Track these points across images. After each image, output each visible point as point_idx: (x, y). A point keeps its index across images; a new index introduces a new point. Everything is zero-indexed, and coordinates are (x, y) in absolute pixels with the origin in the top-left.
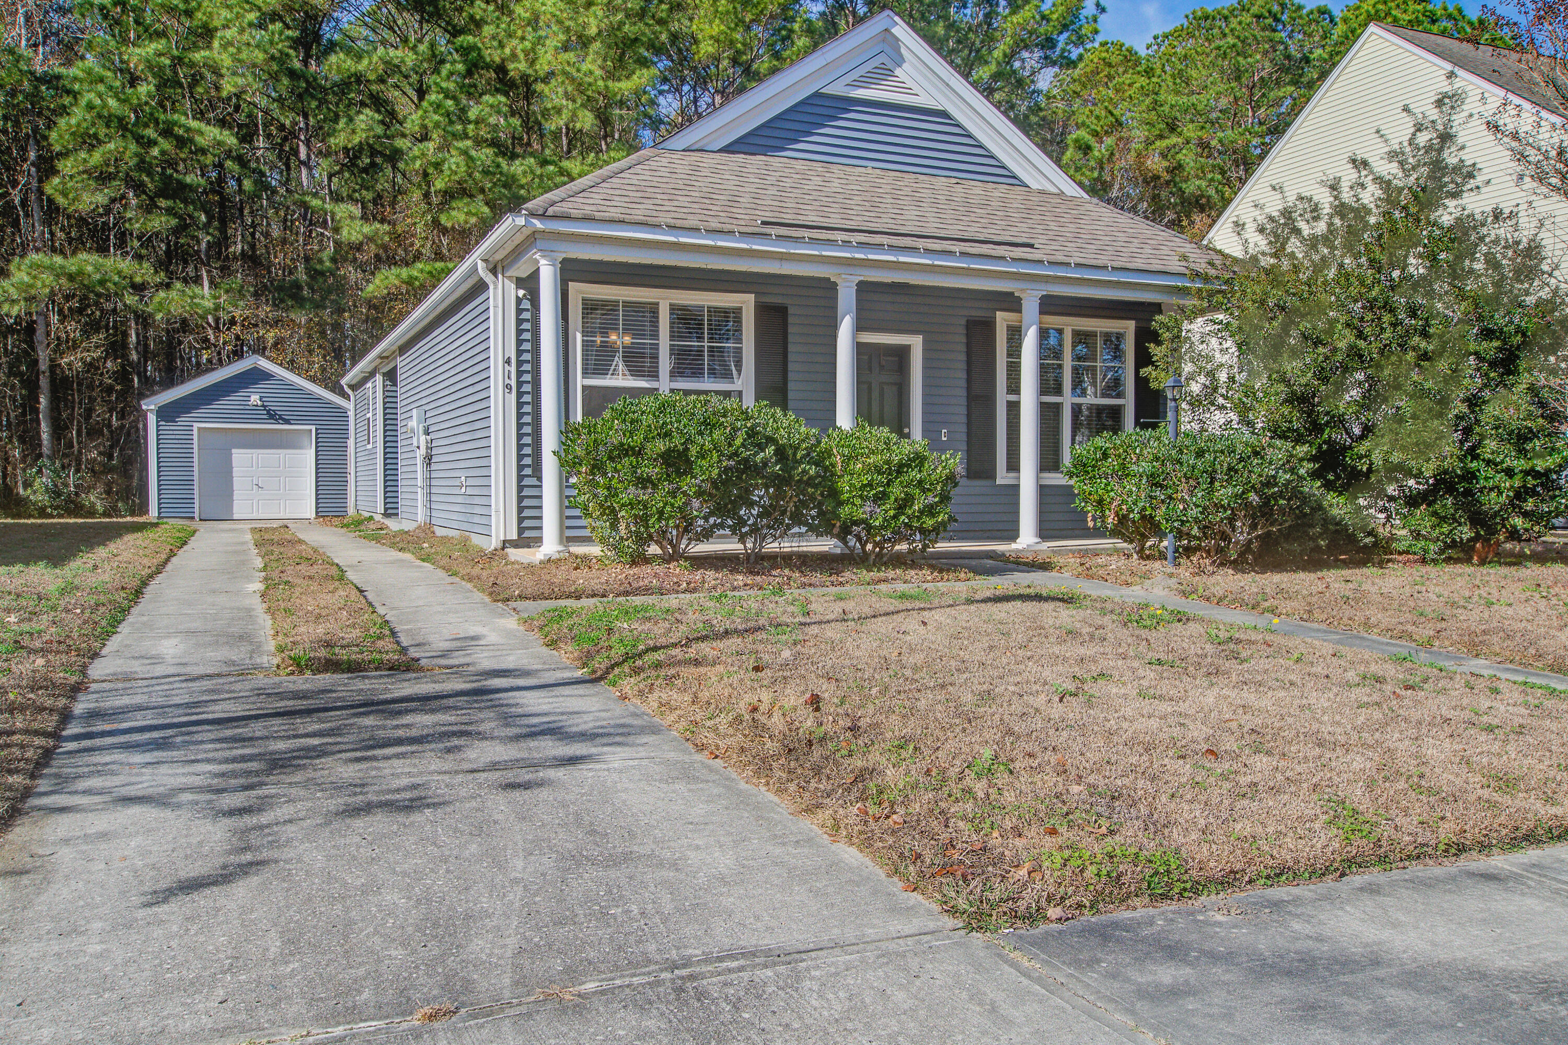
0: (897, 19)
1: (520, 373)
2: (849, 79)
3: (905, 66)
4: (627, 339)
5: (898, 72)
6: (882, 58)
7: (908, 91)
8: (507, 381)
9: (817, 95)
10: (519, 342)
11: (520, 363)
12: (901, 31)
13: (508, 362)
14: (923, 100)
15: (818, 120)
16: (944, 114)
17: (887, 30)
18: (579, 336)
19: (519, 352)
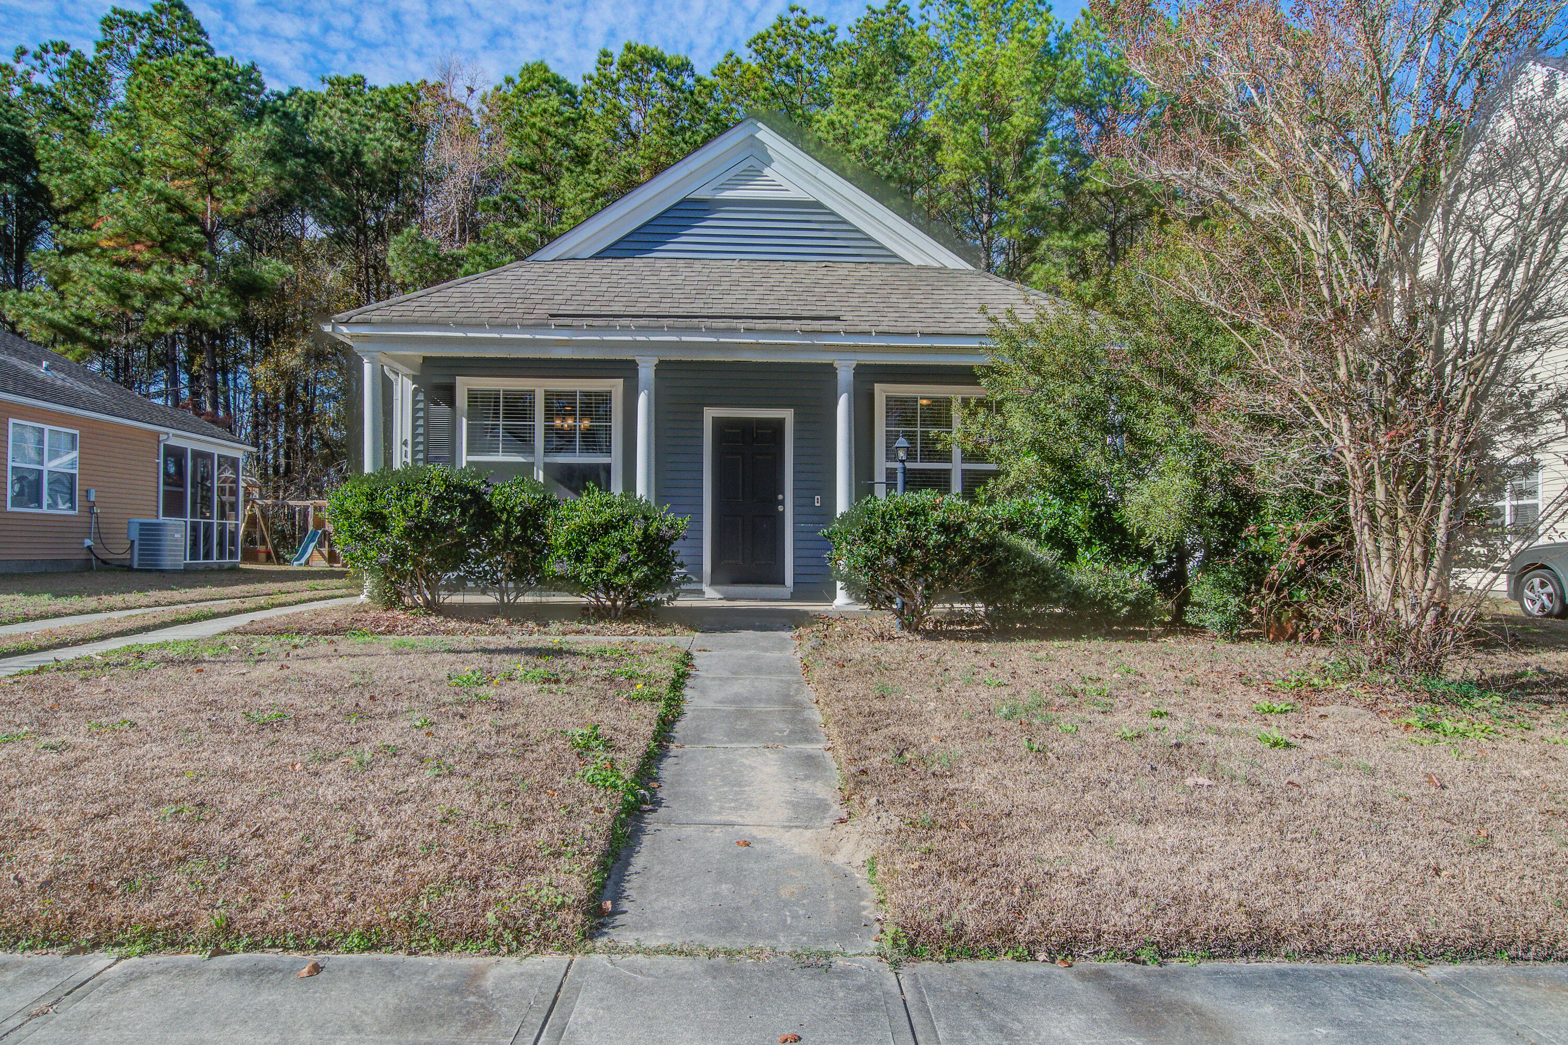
0: (760, 125)
1: (415, 453)
2: (716, 184)
3: (773, 165)
4: (586, 423)
5: (767, 171)
6: (752, 161)
7: (779, 188)
8: (404, 459)
9: (684, 201)
10: (415, 427)
11: (415, 445)
12: (765, 135)
13: (405, 443)
14: (794, 194)
15: (684, 222)
16: (817, 204)
17: (752, 136)
18: (464, 420)
19: (415, 436)
